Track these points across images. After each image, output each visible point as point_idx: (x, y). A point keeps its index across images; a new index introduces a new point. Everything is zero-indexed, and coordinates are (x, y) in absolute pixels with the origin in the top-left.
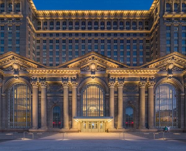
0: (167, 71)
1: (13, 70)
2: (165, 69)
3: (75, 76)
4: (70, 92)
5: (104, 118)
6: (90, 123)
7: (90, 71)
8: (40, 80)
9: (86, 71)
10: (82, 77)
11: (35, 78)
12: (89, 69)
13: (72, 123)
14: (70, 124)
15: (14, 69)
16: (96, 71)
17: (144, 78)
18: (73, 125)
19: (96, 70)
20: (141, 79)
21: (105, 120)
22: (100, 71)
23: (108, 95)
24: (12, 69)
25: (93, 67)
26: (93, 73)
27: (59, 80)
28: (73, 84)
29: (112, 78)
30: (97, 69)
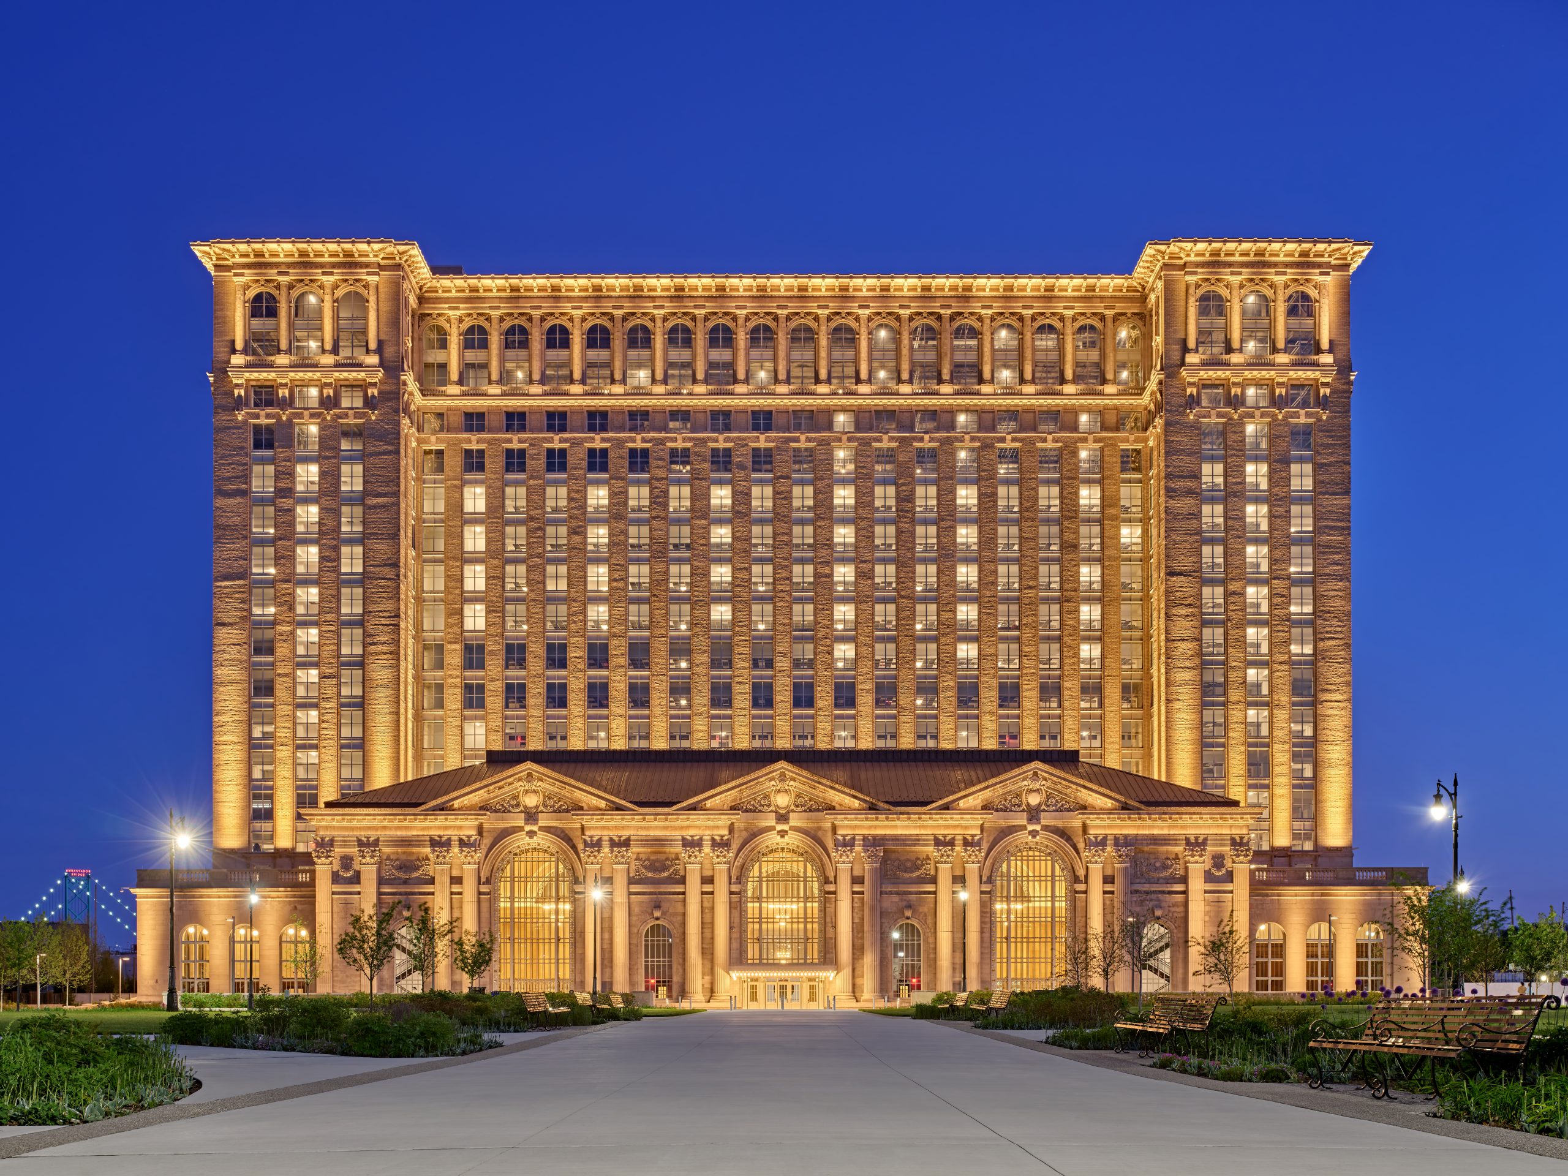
0: (1023, 811)
1: (522, 808)
2: (1019, 806)
3: (725, 832)
4: (708, 880)
5: (820, 969)
6: (754, 983)
7: (772, 811)
8: (613, 844)
9: (760, 811)
10: (746, 829)
11: (595, 839)
12: (769, 806)
13: (712, 983)
14: (708, 986)
15: (525, 807)
16: (793, 811)
17: (945, 836)
18: (715, 990)
19: (793, 807)
20: (938, 842)
21: (822, 974)
22: (805, 811)
23: (831, 888)
24: (518, 805)
25: (782, 801)
26: (782, 818)
27: (671, 845)
28: (718, 857)
29: (844, 836)
30: (797, 806)
